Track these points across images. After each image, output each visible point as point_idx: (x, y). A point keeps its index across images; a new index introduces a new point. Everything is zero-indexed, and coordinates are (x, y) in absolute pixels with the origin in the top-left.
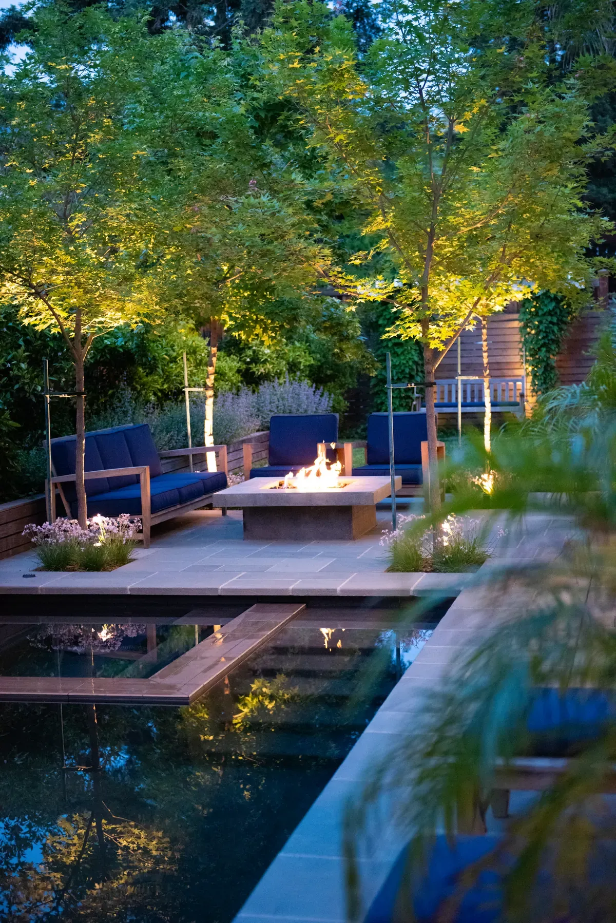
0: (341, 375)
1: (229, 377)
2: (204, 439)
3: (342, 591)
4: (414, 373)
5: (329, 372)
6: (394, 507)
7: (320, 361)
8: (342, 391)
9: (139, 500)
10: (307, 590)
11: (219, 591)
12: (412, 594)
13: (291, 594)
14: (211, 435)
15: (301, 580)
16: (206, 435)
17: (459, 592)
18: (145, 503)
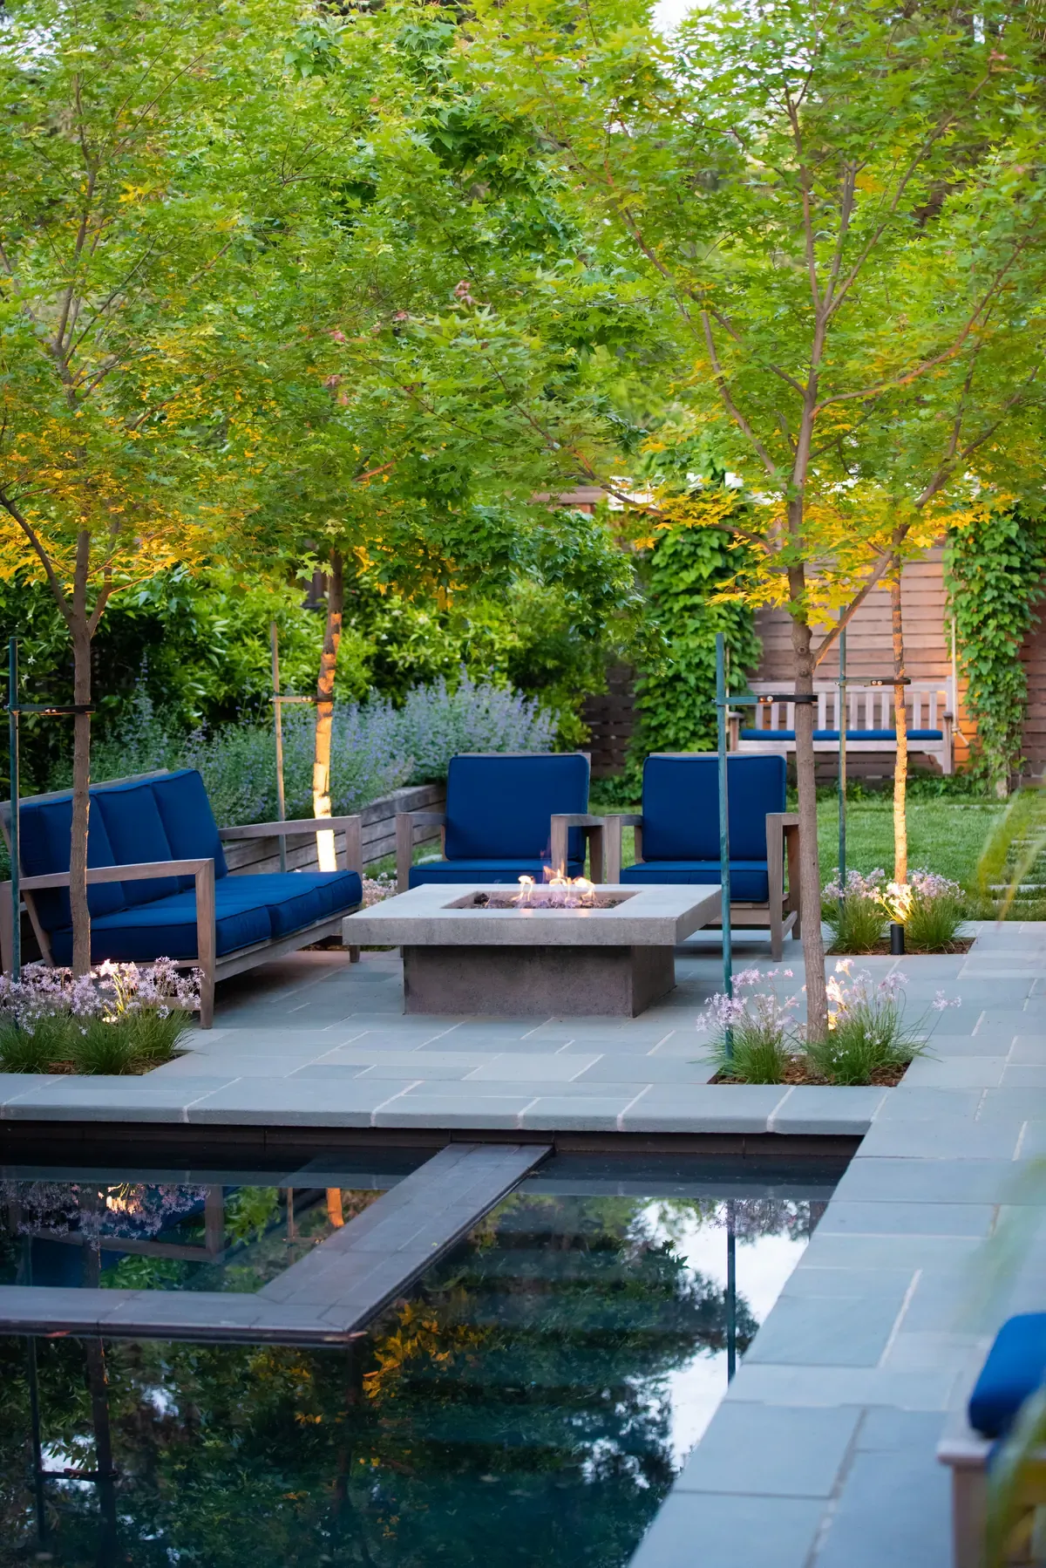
0: (573, 668)
1: (349, 672)
2: (312, 801)
3: (626, 1121)
5: (550, 664)
6: (726, 951)
7: (529, 639)
8: (577, 702)
9: (192, 927)
10: (555, 1119)
11: (373, 1119)
12: (770, 1128)
13: (520, 1126)
14: (325, 794)
15: (538, 1099)
16: (316, 794)
17: (867, 1125)
18: (206, 936)
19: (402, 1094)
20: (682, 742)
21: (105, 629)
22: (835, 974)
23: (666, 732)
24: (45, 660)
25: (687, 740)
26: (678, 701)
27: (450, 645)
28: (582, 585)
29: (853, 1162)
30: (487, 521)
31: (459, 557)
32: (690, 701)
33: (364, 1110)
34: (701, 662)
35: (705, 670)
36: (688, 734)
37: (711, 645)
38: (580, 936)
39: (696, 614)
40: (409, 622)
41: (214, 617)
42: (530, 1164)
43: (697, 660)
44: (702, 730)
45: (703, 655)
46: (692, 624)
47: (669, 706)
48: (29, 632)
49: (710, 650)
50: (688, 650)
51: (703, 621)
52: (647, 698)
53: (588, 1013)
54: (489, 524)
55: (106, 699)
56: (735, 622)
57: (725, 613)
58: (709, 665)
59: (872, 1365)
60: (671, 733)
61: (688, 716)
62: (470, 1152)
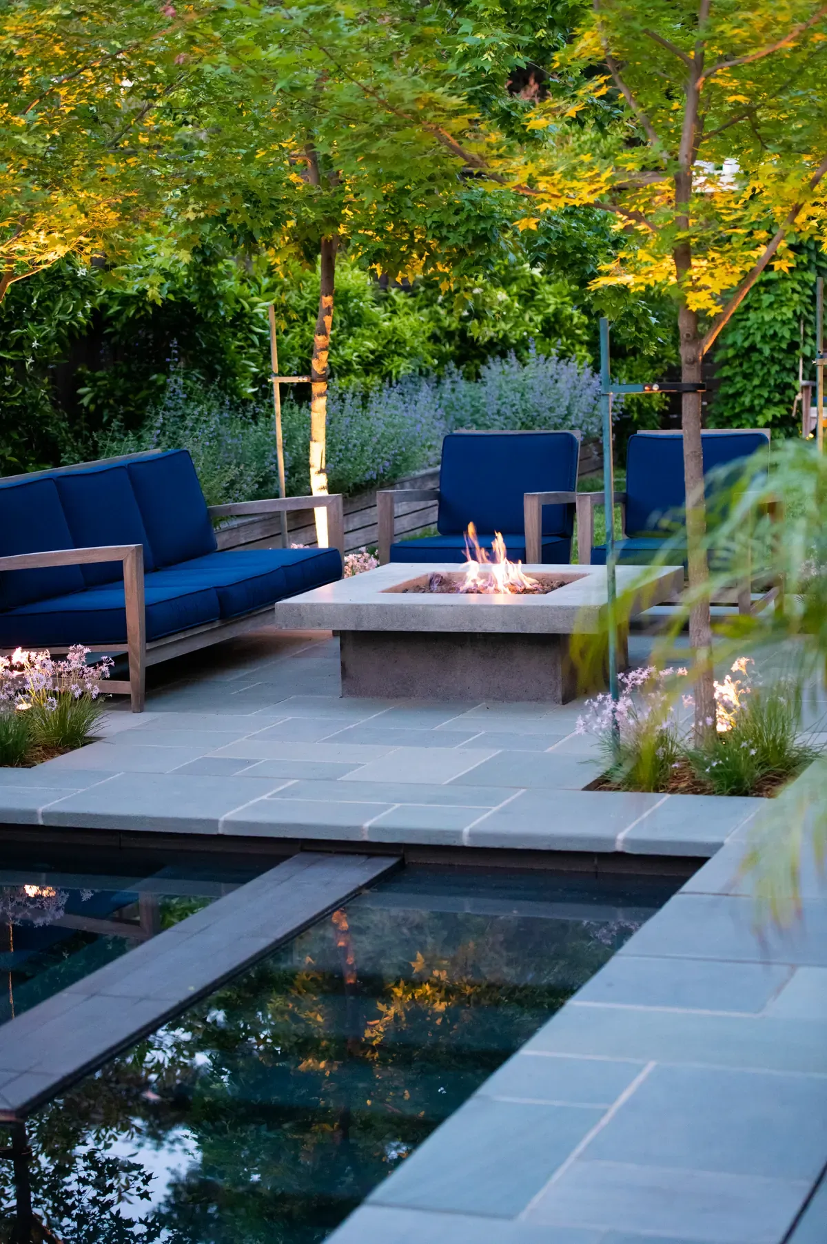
2: (309, 477)
3: (472, 835)
4: (799, 339)
8: (659, 371)
9: (121, 612)
10: (401, 831)
11: (220, 826)
12: (619, 847)
13: (366, 838)
14: (321, 471)
15: (397, 805)
16: (313, 471)
17: (718, 846)
18: (135, 621)
19: (265, 797)
20: (757, 408)
21: (147, 311)
22: (730, 673)
23: (742, 399)
24: (49, 343)
25: (762, 408)
26: (754, 370)
27: (531, 320)
28: (566, 266)
29: (675, 898)
30: (467, 204)
31: (442, 240)
32: (765, 370)
33: (214, 817)
34: (775, 334)
35: (780, 341)
36: (762, 402)
37: (784, 318)
38: (504, 623)
39: (771, 288)
40: (488, 300)
41: (256, 299)
42: (362, 883)
43: (771, 332)
44: (777, 397)
45: (777, 327)
46: (767, 299)
47: (747, 377)
48: (35, 317)
49: (784, 323)
50: (763, 323)
51: (778, 295)
52: (727, 367)
53: (518, 699)
54: (468, 206)
55: (155, 377)
56: (808, 296)
57: (799, 288)
58: (783, 337)
59: (510, 1217)
60: (747, 400)
61: (763, 384)
62: (313, 863)
